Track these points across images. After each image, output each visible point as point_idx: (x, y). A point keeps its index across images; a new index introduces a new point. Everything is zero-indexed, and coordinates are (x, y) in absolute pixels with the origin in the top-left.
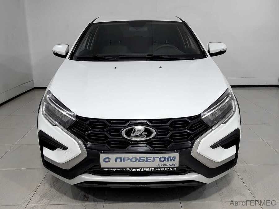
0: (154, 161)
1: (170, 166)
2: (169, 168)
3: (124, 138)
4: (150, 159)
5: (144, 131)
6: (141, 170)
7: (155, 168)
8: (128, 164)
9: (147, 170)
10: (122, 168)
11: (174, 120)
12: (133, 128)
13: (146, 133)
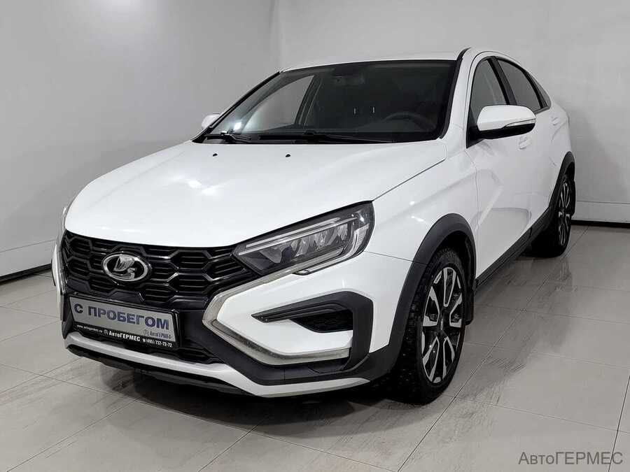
0: (138, 323)
1: (163, 338)
2: (162, 341)
3: (105, 274)
4: (133, 319)
5: (133, 266)
6: (122, 336)
7: (142, 337)
8: (103, 322)
9: (131, 338)
10: (99, 328)
11: (181, 251)
12: (118, 257)
13: (134, 269)
